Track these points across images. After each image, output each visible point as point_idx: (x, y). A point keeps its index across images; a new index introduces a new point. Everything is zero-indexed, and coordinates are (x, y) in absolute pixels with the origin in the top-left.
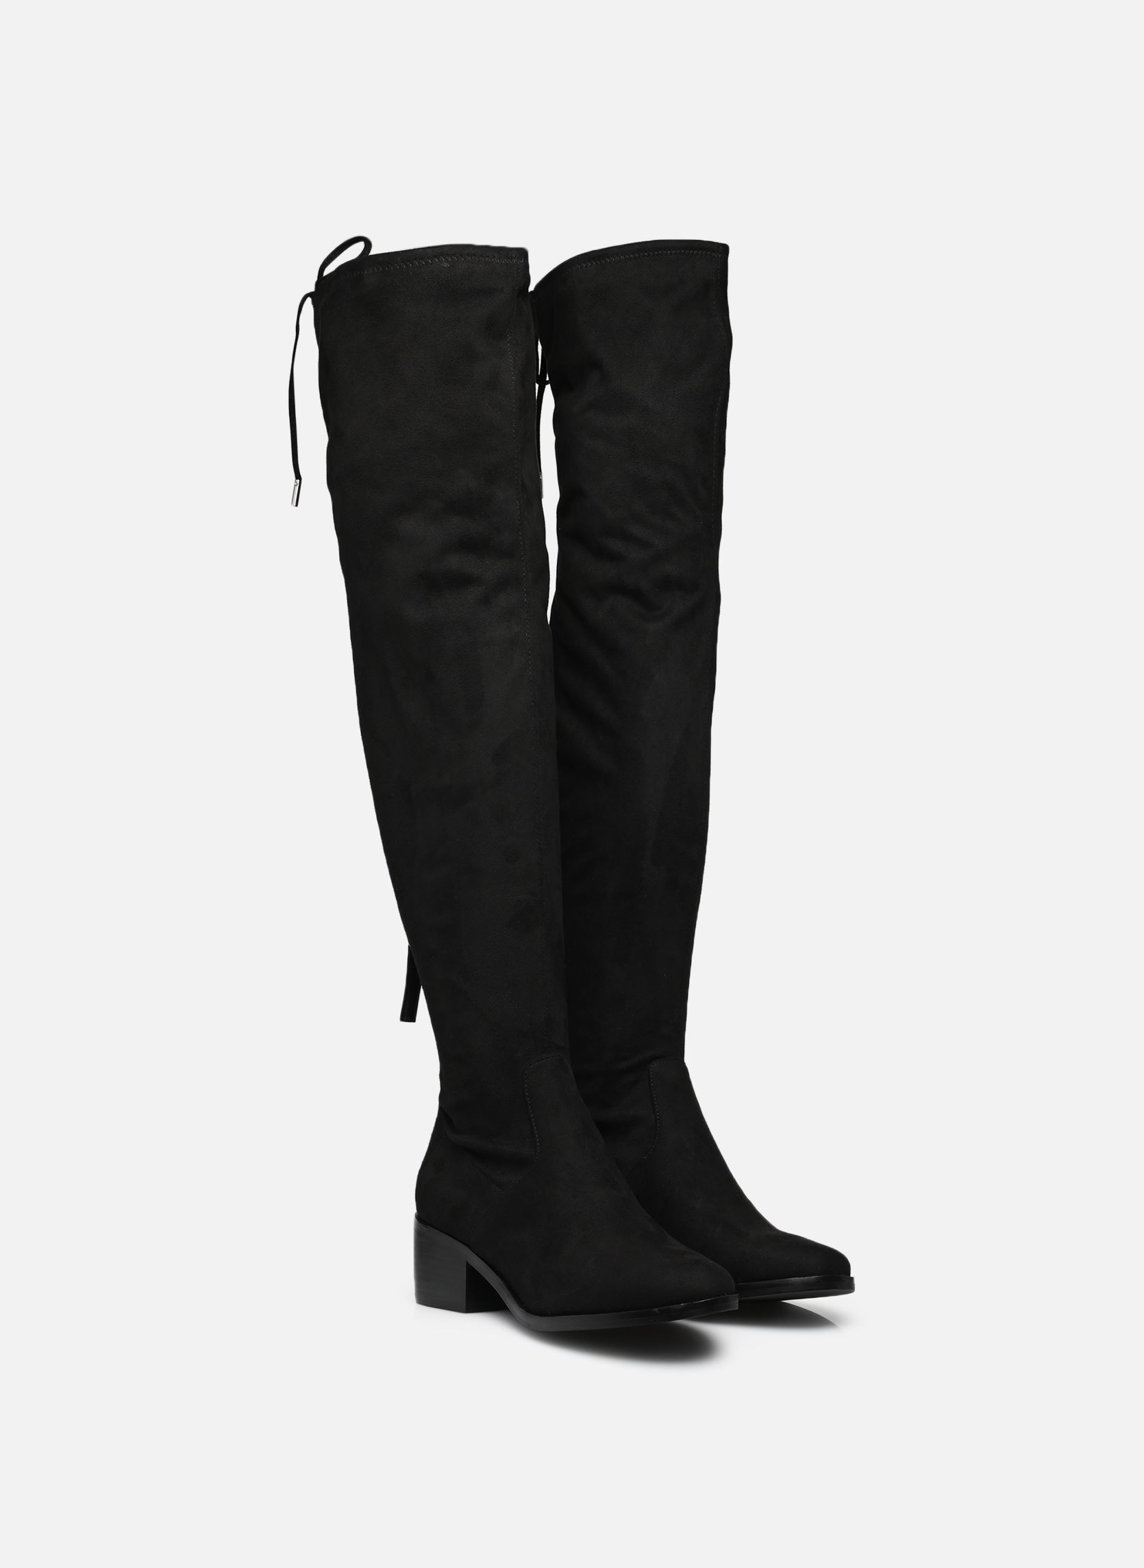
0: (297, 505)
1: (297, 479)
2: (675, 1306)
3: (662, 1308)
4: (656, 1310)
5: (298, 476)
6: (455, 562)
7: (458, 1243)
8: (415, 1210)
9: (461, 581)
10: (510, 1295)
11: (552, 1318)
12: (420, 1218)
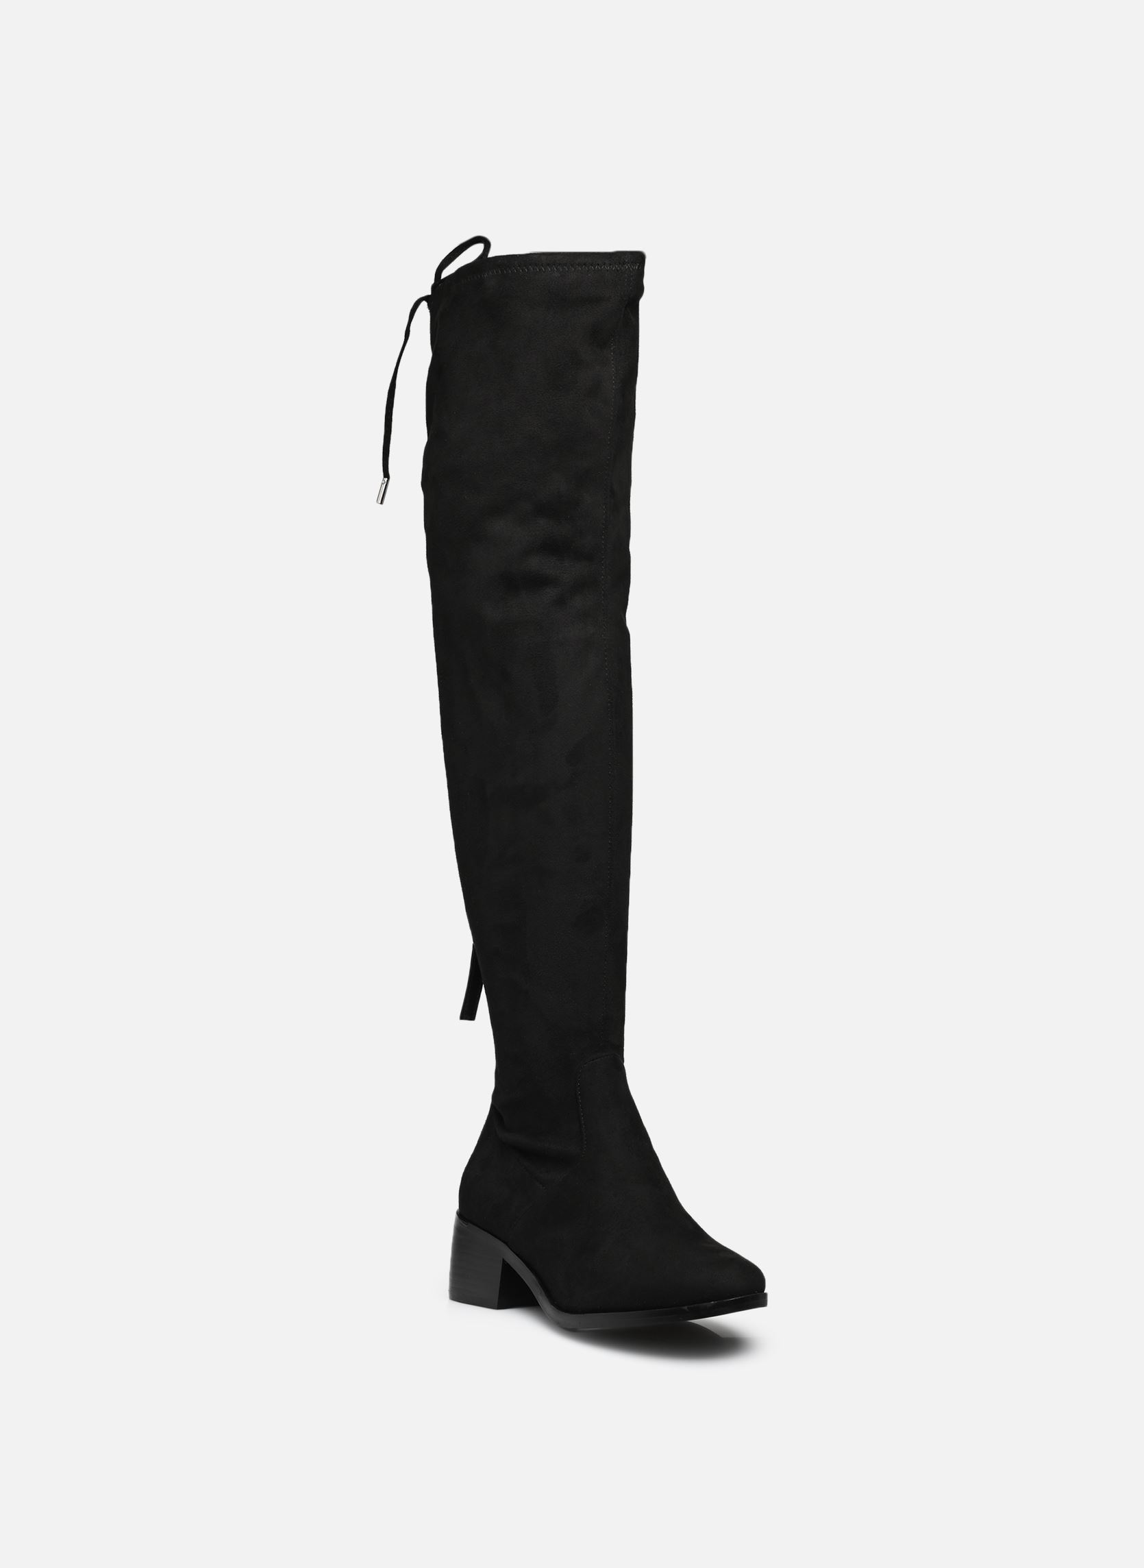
0: (382, 503)
1: (385, 477)
2: (705, 1304)
3: (692, 1306)
4: (686, 1308)
5: (386, 474)
6: (535, 563)
7: (499, 1241)
8: (456, 1207)
9: (538, 582)
10: (543, 1293)
11: (582, 1315)
12: (461, 1215)
